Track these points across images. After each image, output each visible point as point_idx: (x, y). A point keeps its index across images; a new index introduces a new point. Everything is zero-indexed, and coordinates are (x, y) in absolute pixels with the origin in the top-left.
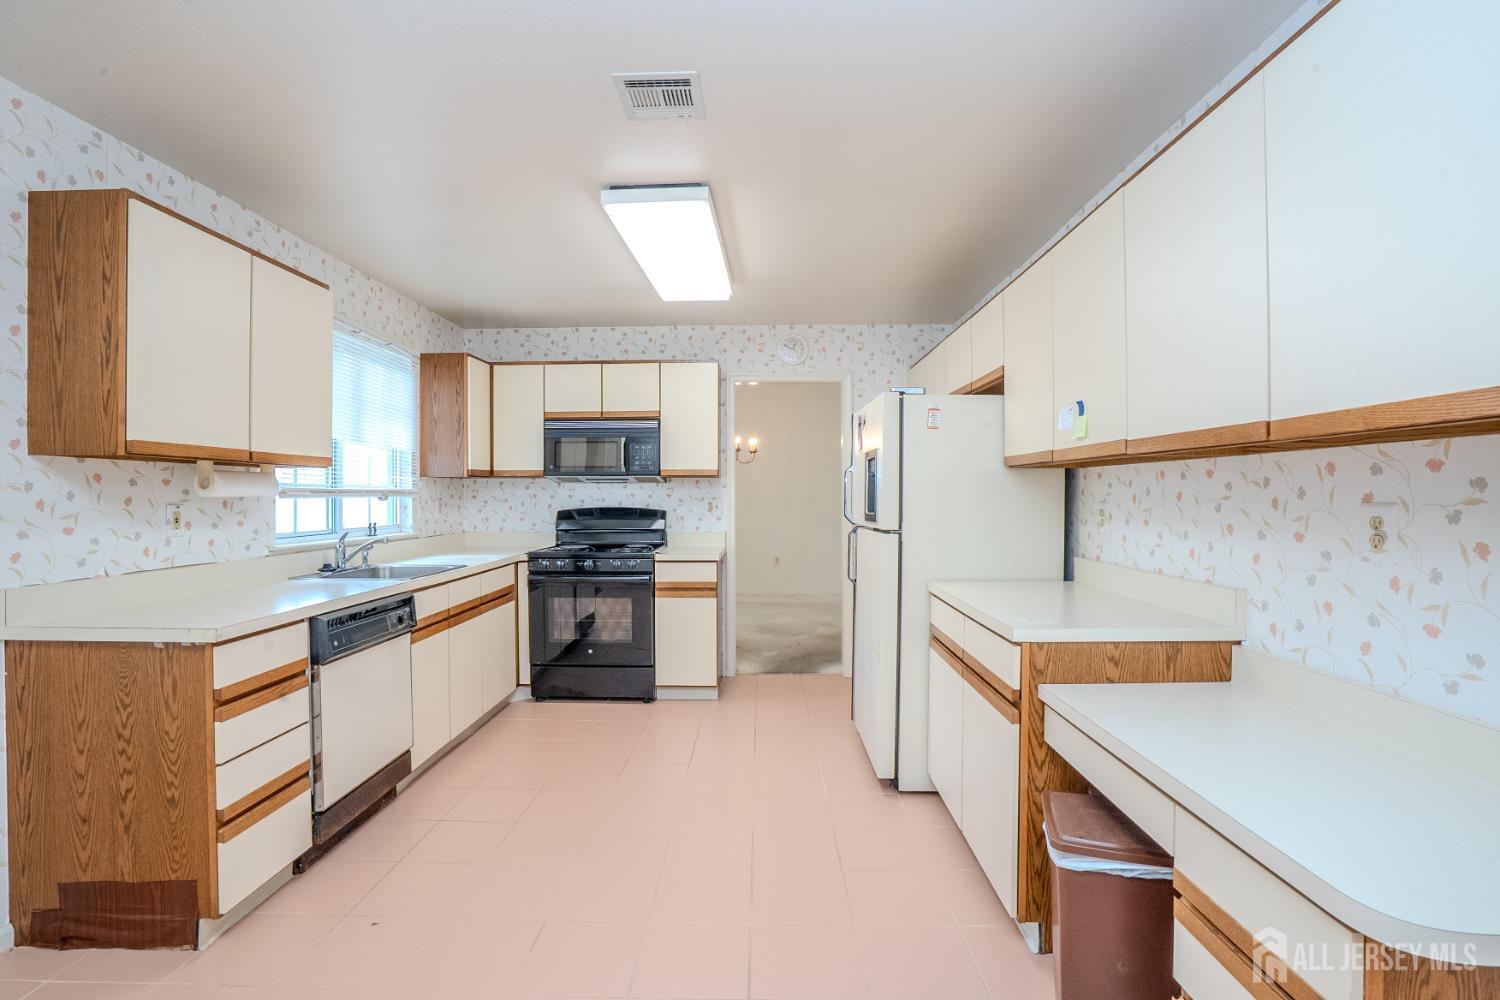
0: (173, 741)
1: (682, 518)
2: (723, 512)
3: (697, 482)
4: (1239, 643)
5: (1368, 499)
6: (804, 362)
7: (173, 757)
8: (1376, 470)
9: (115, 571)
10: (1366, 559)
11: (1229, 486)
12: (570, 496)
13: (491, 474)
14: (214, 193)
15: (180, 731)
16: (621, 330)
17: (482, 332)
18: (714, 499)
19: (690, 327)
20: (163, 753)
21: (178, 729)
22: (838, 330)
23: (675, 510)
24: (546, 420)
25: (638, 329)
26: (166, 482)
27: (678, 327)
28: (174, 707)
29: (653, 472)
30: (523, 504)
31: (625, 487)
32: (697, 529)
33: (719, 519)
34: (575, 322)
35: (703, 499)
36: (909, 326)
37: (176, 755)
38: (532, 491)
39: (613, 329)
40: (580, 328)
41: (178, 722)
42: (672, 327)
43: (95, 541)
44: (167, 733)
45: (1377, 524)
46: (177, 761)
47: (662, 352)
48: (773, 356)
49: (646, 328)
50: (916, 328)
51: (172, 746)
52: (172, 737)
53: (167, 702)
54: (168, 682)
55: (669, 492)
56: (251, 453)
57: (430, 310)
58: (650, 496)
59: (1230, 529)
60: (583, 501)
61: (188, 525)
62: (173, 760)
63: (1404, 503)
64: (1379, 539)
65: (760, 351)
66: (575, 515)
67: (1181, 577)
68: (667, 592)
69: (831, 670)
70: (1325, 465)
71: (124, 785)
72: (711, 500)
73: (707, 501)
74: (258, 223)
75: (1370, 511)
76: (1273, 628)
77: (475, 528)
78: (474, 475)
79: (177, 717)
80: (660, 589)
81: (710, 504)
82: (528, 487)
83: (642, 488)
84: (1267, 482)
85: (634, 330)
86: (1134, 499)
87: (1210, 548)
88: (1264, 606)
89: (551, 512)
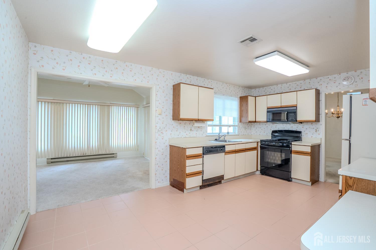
1: (307, 134)
2: (320, 132)
3: (312, 123)
6: (353, 83)
7: (182, 164)
9: (183, 137)
12: (276, 127)
13: (255, 122)
14: (197, 77)
15: (183, 160)
18: (317, 128)
19: (310, 79)
23: (305, 131)
24: (267, 109)
26: (190, 124)
27: (306, 80)
29: (295, 121)
30: (264, 129)
32: (312, 137)
33: (319, 134)
35: (314, 128)
38: (267, 126)
39: (287, 84)
40: (278, 85)
43: (180, 132)
47: (301, 88)
48: (339, 84)
51: (182, 162)
53: (182, 156)
55: (303, 126)
56: (198, 119)
57: (242, 87)
58: (297, 127)
60: (279, 128)
61: (193, 131)
65: (334, 83)
66: (278, 132)
68: (295, 153)
72: (316, 129)
74: (204, 80)
77: (254, 134)
80: (293, 152)
81: (316, 130)
82: (266, 125)
83: (295, 125)
89: (271, 131)
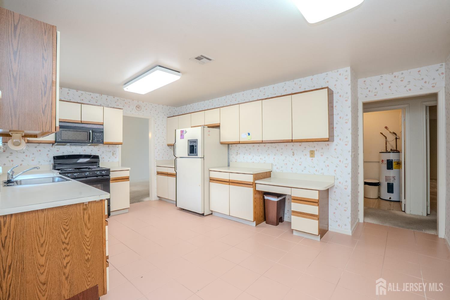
0: (88, 238)
1: (103, 158)
2: (117, 156)
3: (109, 146)
4: (272, 171)
5: (292, 149)
6: (141, 112)
7: (88, 244)
8: (293, 146)
10: (292, 157)
11: (269, 148)
12: (58, 151)
15: (91, 233)
16: (80, 92)
18: (114, 151)
20: (84, 243)
21: (91, 232)
22: (150, 105)
23: (102, 155)
27: (102, 95)
28: (89, 225)
30: (34, 154)
31: (82, 147)
32: (109, 161)
33: (116, 158)
35: (110, 152)
36: (167, 106)
37: (90, 242)
39: (77, 91)
41: (90, 230)
42: (100, 95)
44: (86, 235)
45: (293, 152)
46: (90, 244)
47: (96, 102)
48: (133, 109)
49: (91, 93)
50: (169, 107)
51: (88, 240)
52: (88, 236)
53: (86, 225)
54: (86, 217)
55: (99, 149)
59: (269, 154)
60: (64, 153)
62: (88, 245)
63: (297, 150)
64: (293, 154)
65: (129, 107)
67: (258, 163)
68: (115, 181)
69: (147, 199)
70: (286, 145)
71: (65, 262)
73: (112, 152)
75: (292, 151)
76: (277, 168)
79: (90, 229)
80: (111, 180)
82: (36, 147)
83: (88, 148)
84: (276, 147)
85: (86, 93)
86: (246, 150)
87: (265, 157)
88: (276, 165)
89: (48, 157)
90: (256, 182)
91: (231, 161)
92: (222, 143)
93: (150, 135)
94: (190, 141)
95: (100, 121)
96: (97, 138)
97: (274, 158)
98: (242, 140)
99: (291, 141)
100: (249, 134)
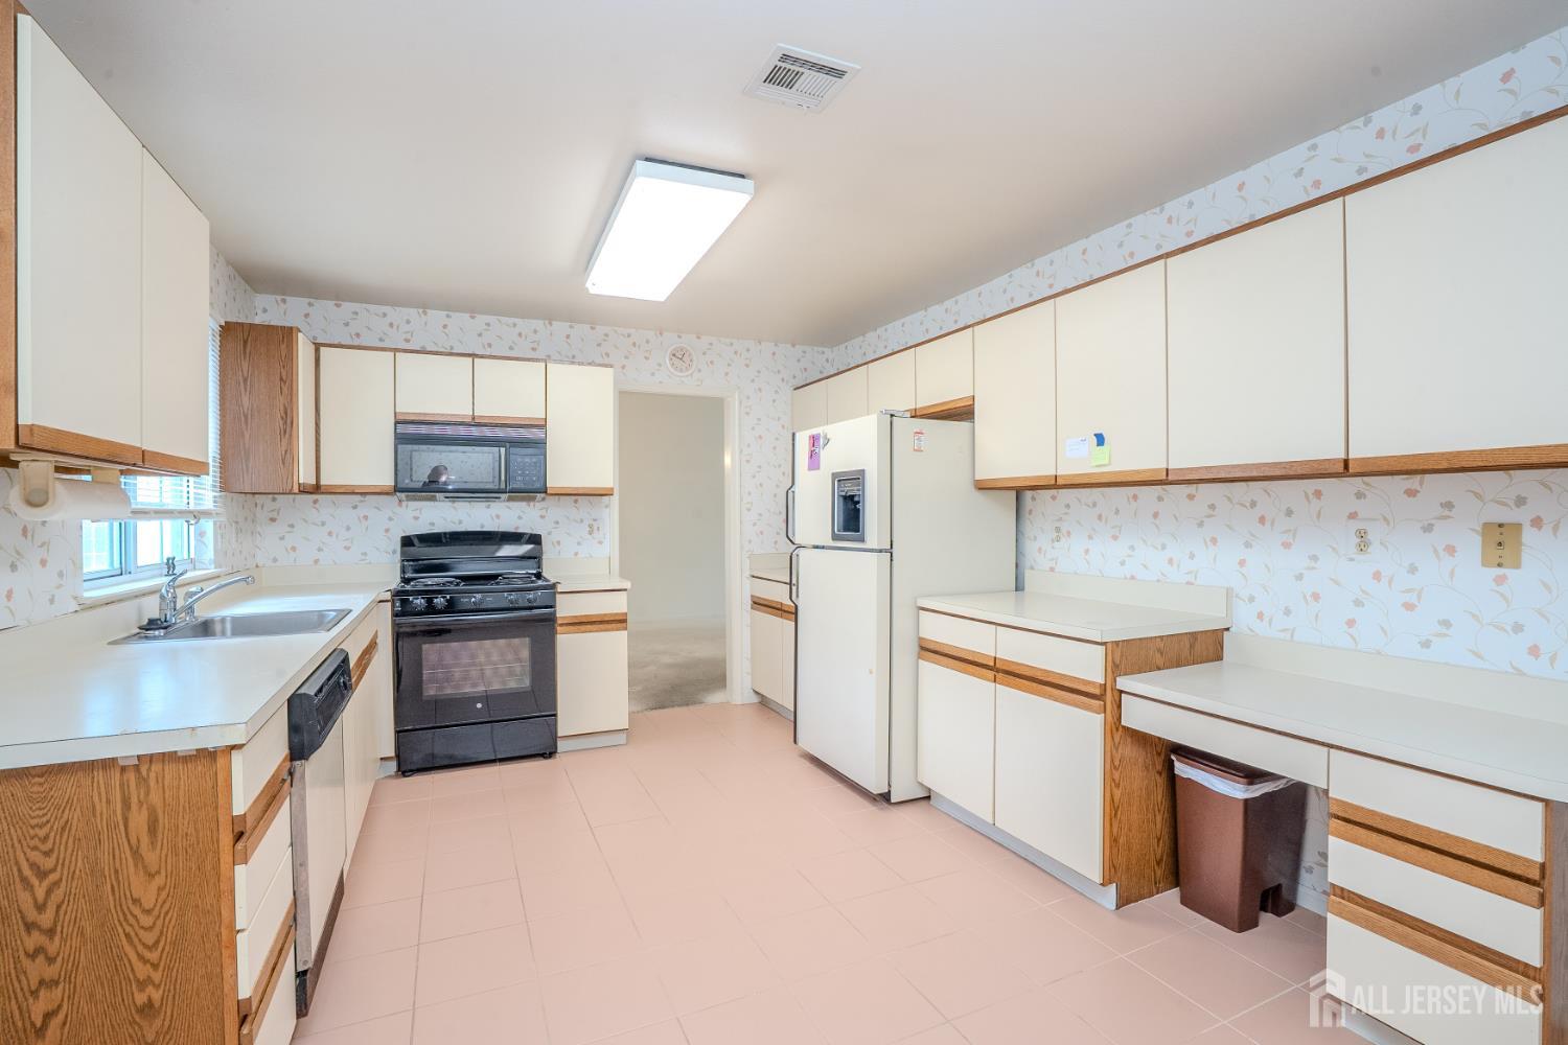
0: (148, 912)
1: (559, 543)
2: (604, 534)
3: (576, 502)
4: (1228, 629)
5: (1353, 516)
6: (691, 374)
7: (150, 938)
8: (1360, 495)
10: (1352, 560)
11: (1212, 507)
12: (416, 518)
13: (317, 489)
15: (164, 895)
16: (482, 319)
17: (284, 301)
18: (595, 520)
20: (127, 936)
21: (160, 889)
22: (727, 344)
23: (549, 533)
24: (397, 423)
25: (504, 319)
27: (554, 322)
28: (151, 858)
29: (533, 490)
30: (348, 528)
31: (488, 507)
32: (576, 554)
33: (600, 543)
34: (423, 303)
35: (582, 521)
36: (793, 346)
37: (156, 931)
38: (361, 511)
39: (473, 317)
40: (426, 310)
41: (159, 880)
42: (547, 322)
44: (136, 901)
45: (1362, 535)
46: (157, 942)
47: (534, 349)
48: (660, 365)
49: (516, 320)
50: (799, 348)
51: (146, 921)
52: (147, 906)
53: (136, 853)
54: (139, 820)
55: (543, 512)
58: (520, 518)
59: (1214, 540)
60: (433, 524)
62: (150, 942)
63: (1385, 519)
64: (1363, 542)
65: (646, 358)
66: (416, 541)
67: (1158, 581)
68: (572, 628)
69: (716, 698)
70: (1313, 491)
72: (591, 522)
73: (586, 523)
75: (1355, 525)
76: (1260, 616)
78: (304, 490)
79: (158, 872)
80: (561, 625)
81: (591, 526)
82: (355, 507)
83: (509, 508)
84: (1253, 504)
85: (499, 321)
86: (1100, 517)
87: (1192, 556)
88: (1252, 599)
89: (389, 538)
90: (1124, 683)
91: (1032, 568)
92: (983, 487)
93: (728, 460)
94: (840, 479)
95: (534, 412)
96: (523, 475)
97: (1242, 563)
98: (1067, 469)
99: (1341, 470)
100: (1100, 439)
